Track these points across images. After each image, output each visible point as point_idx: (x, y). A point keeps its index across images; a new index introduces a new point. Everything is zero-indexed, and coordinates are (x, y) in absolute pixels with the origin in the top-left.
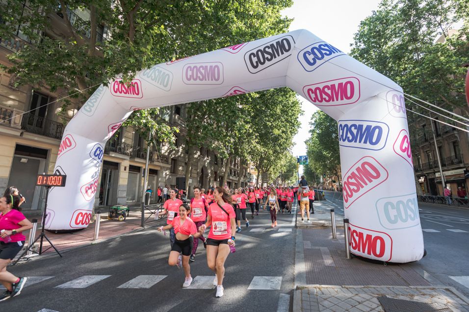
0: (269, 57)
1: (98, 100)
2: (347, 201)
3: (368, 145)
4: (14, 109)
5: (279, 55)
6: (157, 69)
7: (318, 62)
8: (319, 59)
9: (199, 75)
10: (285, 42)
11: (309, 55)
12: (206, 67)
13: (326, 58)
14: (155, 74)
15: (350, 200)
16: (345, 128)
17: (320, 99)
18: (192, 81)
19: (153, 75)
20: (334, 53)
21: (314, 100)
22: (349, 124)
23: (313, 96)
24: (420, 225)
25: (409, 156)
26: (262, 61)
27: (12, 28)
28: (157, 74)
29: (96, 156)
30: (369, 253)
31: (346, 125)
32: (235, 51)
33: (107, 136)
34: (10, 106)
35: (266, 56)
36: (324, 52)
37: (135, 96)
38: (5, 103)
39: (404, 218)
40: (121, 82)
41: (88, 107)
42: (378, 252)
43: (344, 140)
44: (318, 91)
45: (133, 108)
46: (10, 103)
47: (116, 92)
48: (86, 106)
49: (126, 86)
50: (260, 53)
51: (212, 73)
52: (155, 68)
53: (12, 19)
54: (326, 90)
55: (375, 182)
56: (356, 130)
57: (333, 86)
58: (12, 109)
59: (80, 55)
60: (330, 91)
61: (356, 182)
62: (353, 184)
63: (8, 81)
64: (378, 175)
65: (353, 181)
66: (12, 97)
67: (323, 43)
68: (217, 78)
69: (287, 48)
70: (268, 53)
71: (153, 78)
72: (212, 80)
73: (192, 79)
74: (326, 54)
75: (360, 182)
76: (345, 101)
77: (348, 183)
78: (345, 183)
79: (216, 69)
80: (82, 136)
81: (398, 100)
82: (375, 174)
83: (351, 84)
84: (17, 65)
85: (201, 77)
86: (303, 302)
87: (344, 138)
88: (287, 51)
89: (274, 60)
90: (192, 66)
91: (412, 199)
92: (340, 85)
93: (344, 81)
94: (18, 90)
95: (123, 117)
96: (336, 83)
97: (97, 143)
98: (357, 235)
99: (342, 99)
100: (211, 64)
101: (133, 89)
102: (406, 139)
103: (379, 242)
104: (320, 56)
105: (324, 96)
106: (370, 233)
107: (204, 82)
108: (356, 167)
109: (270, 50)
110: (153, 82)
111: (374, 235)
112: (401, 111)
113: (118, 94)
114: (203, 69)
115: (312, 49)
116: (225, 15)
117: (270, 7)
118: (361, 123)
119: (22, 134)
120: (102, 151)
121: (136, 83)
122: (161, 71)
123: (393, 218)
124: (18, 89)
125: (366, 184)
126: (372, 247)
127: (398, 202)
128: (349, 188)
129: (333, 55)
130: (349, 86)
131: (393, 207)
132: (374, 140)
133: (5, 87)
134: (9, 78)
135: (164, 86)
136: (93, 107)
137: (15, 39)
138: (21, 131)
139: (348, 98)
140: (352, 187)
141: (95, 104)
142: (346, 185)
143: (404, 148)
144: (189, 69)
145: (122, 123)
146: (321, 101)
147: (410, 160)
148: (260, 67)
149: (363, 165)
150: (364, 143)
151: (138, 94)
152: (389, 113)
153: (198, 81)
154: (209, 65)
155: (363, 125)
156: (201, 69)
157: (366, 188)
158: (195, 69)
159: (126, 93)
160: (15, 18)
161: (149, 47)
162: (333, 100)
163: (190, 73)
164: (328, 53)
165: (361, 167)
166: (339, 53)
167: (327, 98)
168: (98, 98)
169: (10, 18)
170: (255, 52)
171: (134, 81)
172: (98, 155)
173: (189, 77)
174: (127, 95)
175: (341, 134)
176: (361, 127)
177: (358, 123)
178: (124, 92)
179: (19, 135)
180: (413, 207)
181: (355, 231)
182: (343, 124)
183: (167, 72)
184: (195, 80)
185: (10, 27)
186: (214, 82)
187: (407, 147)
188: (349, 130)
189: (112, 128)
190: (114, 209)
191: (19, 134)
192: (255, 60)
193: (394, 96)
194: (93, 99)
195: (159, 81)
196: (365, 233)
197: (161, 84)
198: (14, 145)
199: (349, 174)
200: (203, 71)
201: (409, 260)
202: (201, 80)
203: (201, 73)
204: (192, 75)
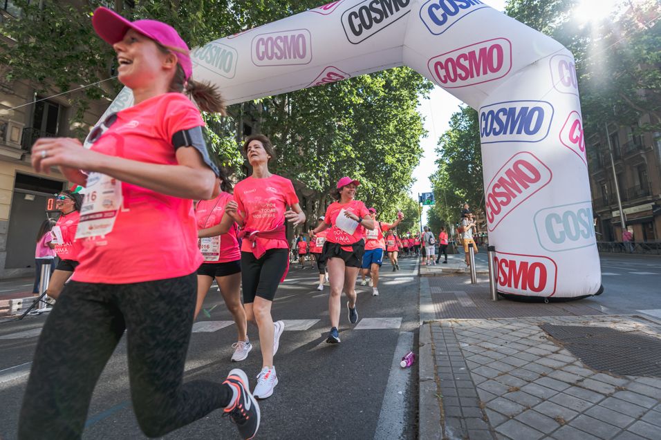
0: (378, 17)
1: (130, 97)
2: (491, 221)
3: (523, 136)
4: (10, 120)
5: (392, 13)
6: (213, 45)
7: (450, 19)
8: (452, 14)
9: (276, 50)
11: (437, 9)
13: (462, 12)
14: (211, 54)
15: (497, 218)
16: (490, 116)
17: (453, 77)
18: (266, 60)
19: (208, 55)
20: (474, 4)
21: (443, 79)
22: (496, 109)
23: (442, 73)
25: (582, 150)
26: (368, 23)
28: (214, 52)
30: (524, 288)
31: (491, 112)
32: (327, 11)
34: (3, 116)
35: (374, 15)
36: (458, 4)
39: (574, 234)
41: (116, 108)
42: (536, 284)
43: (488, 135)
44: (450, 64)
46: (3, 112)
48: (113, 107)
50: (364, 11)
51: (295, 47)
52: (211, 45)
54: (462, 61)
55: (533, 187)
56: (506, 116)
57: (472, 54)
58: (6, 120)
60: (467, 62)
61: (506, 191)
62: (501, 195)
64: (538, 177)
65: (502, 190)
66: (5, 103)
68: (301, 53)
69: (404, 1)
70: (376, 11)
71: (209, 59)
72: (295, 57)
73: (265, 57)
74: (461, 6)
75: (512, 190)
78: (490, 195)
79: (301, 39)
81: (567, 69)
82: (532, 176)
83: (499, 47)
84: (7, 52)
85: (279, 54)
87: (488, 131)
88: (404, 5)
89: (385, 21)
90: (265, 37)
91: (585, 208)
92: (483, 51)
93: (488, 45)
94: (13, 94)
96: (477, 50)
98: (506, 266)
99: (485, 73)
100: (293, 33)
102: (578, 125)
103: (538, 270)
104: (453, 10)
105: (459, 71)
106: (525, 259)
107: (283, 61)
108: (505, 169)
109: (379, 7)
110: (209, 66)
111: (531, 261)
112: (572, 84)
114: (281, 41)
115: (442, 1)
118: (513, 105)
119: (23, 157)
122: (220, 48)
123: (558, 236)
124: (12, 92)
125: (520, 192)
126: (529, 279)
127: (566, 212)
128: (496, 201)
129: (472, 8)
130: (495, 51)
131: (558, 221)
132: (532, 128)
135: (224, 70)
136: (123, 107)
138: (22, 152)
139: (494, 71)
140: (499, 199)
141: (125, 103)
142: (490, 199)
143: (574, 137)
144: (261, 42)
146: (454, 80)
147: (583, 154)
148: (366, 33)
149: (516, 165)
150: (517, 133)
152: (554, 87)
153: (275, 61)
154: (289, 35)
155: (515, 108)
156: (279, 41)
157: (520, 197)
158: (270, 42)
162: (472, 77)
163: (262, 48)
164: (465, 5)
165: (513, 170)
166: (481, 5)
167: (463, 74)
168: (130, 94)
170: (356, 10)
173: (261, 55)
175: (483, 126)
176: (513, 110)
177: (507, 106)
179: (20, 158)
180: (586, 219)
181: (503, 260)
182: (486, 110)
183: (228, 50)
184: (270, 58)
186: (298, 60)
187: (579, 136)
188: (495, 117)
191: (18, 156)
192: (357, 22)
193: (562, 62)
194: (122, 96)
195: (217, 63)
196: (518, 261)
197: (220, 68)
198: (14, 174)
199: (496, 181)
200: (281, 45)
201: (581, 293)
202: (279, 58)
203: (279, 48)
204: (266, 52)
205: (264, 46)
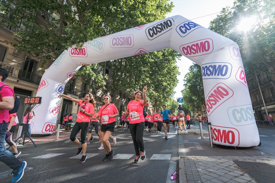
0: (160, 30)
1: (62, 59)
2: (209, 111)
3: (220, 76)
4: (15, 67)
5: (165, 29)
7: (188, 31)
8: (189, 30)
9: (120, 42)
10: (168, 22)
11: (183, 28)
12: (124, 37)
13: (192, 29)
15: (211, 110)
16: (206, 68)
17: (190, 53)
18: (116, 46)
19: (94, 44)
20: (197, 26)
21: (186, 54)
22: (208, 65)
23: (186, 51)
24: (256, 123)
25: (245, 82)
26: (156, 33)
27: (17, 21)
28: (96, 43)
29: (59, 91)
30: (225, 142)
31: (206, 67)
32: (140, 28)
33: (66, 80)
34: (12, 65)
35: (158, 30)
36: (191, 26)
37: (83, 56)
38: (9, 63)
39: (245, 118)
40: (75, 48)
41: (56, 63)
42: (231, 140)
43: (205, 76)
44: (188, 48)
45: (82, 63)
46: (13, 64)
47: (72, 54)
48: (55, 62)
49: (78, 51)
50: (154, 28)
51: (127, 41)
52: (95, 40)
53: (18, 16)
54: (193, 47)
55: (226, 98)
56: (212, 68)
57: (197, 44)
58: (13, 67)
59: (53, 35)
60: (195, 47)
61: (214, 99)
62: (212, 100)
63: (13, 52)
64: (227, 94)
65: (212, 98)
66: (14, 60)
67: (190, 22)
68: (130, 43)
69: (170, 25)
71: (94, 45)
72: (127, 45)
74: (192, 27)
75: (217, 98)
76: (205, 52)
77: (209, 101)
78: (207, 100)
79: (130, 38)
80: (52, 79)
81: (236, 50)
82: (225, 93)
83: (208, 42)
84: (18, 42)
85: (121, 44)
86: (185, 163)
87: (205, 74)
88: (170, 26)
89: (163, 32)
90: (116, 37)
91: (249, 107)
92: (201, 43)
93: (203, 41)
94: (18, 57)
95: (76, 69)
96: (199, 43)
97: (61, 84)
98: (216, 132)
99: (203, 51)
100: (127, 36)
101: (82, 52)
102: (243, 72)
103: (230, 134)
104: (189, 28)
105: (192, 51)
106: (225, 129)
107: (122, 46)
108: (213, 90)
109: (160, 27)
110: (94, 48)
111: (227, 130)
112: (239, 56)
113: (74, 55)
114: (122, 39)
115: (184, 25)
116: (134, 13)
117: (159, 10)
118: (215, 64)
119: (18, 81)
120: (63, 89)
121: (84, 48)
122: (98, 41)
123: (238, 119)
124: (17, 56)
125: (220, 99)
126: (227, 138)
127: (241, 109)
128: (210, 103)
129: (196, 27)
130: (206, 43)
131: (238, 112)
132: (223, 73)
133: (11, 55)
134: (13, 50)
135: (99, 49)
136: (59, 63)
137: (18, 28)
138: (18, 79)
139: (206, 51)
140: (212, 102)
141: (60, 61)
142: (208, 102)
143: (242, 77)
144: (114, 39)
145: (75, 73)
146: (190, 54)
147: (246, 84)
148: (155, 36)
149: (218, 88)
150: (217, 75)
151: (85, 55)
152: (232, 57)
153: (119, 46)
154: (125, 36)
157: (220, 102)
158: (117, 39)
159: (78, 55)
160: (19, 16)
161: (91, 29)
162: (198, 53)
163: (114, 41)
164: (193, 26)
165: (216, 90)
166: (200, 27)
167: (194, 52)
168: (62, 58)
169: (16, 16)
170: (151, 28)
171: (83, 48)
172: (61, 91)
173: (114, 44)
174: (79, 56)
175: (203, 72)
176: (215, 66)
177: (213, 65)
178: (77, 54)
180: (250, 112)
181: (215, 129)
182: (204, 66)
183: (101, 42)
185: (16, 21)
186: (128, 46)
187: (244, 77)
188: (208, 69)
189: (69, 75)
190: (69, 124)
191: (16, 81)
192: (151, 32)
193: (234, 48)
195: (97, 47)
196: (222, 130)
197: (98, 48)
199: (210, 95)
201: (251, 145)
202: (121, 45)
203: (121, 41)
204: (116, 43)
205: (115, 41)
